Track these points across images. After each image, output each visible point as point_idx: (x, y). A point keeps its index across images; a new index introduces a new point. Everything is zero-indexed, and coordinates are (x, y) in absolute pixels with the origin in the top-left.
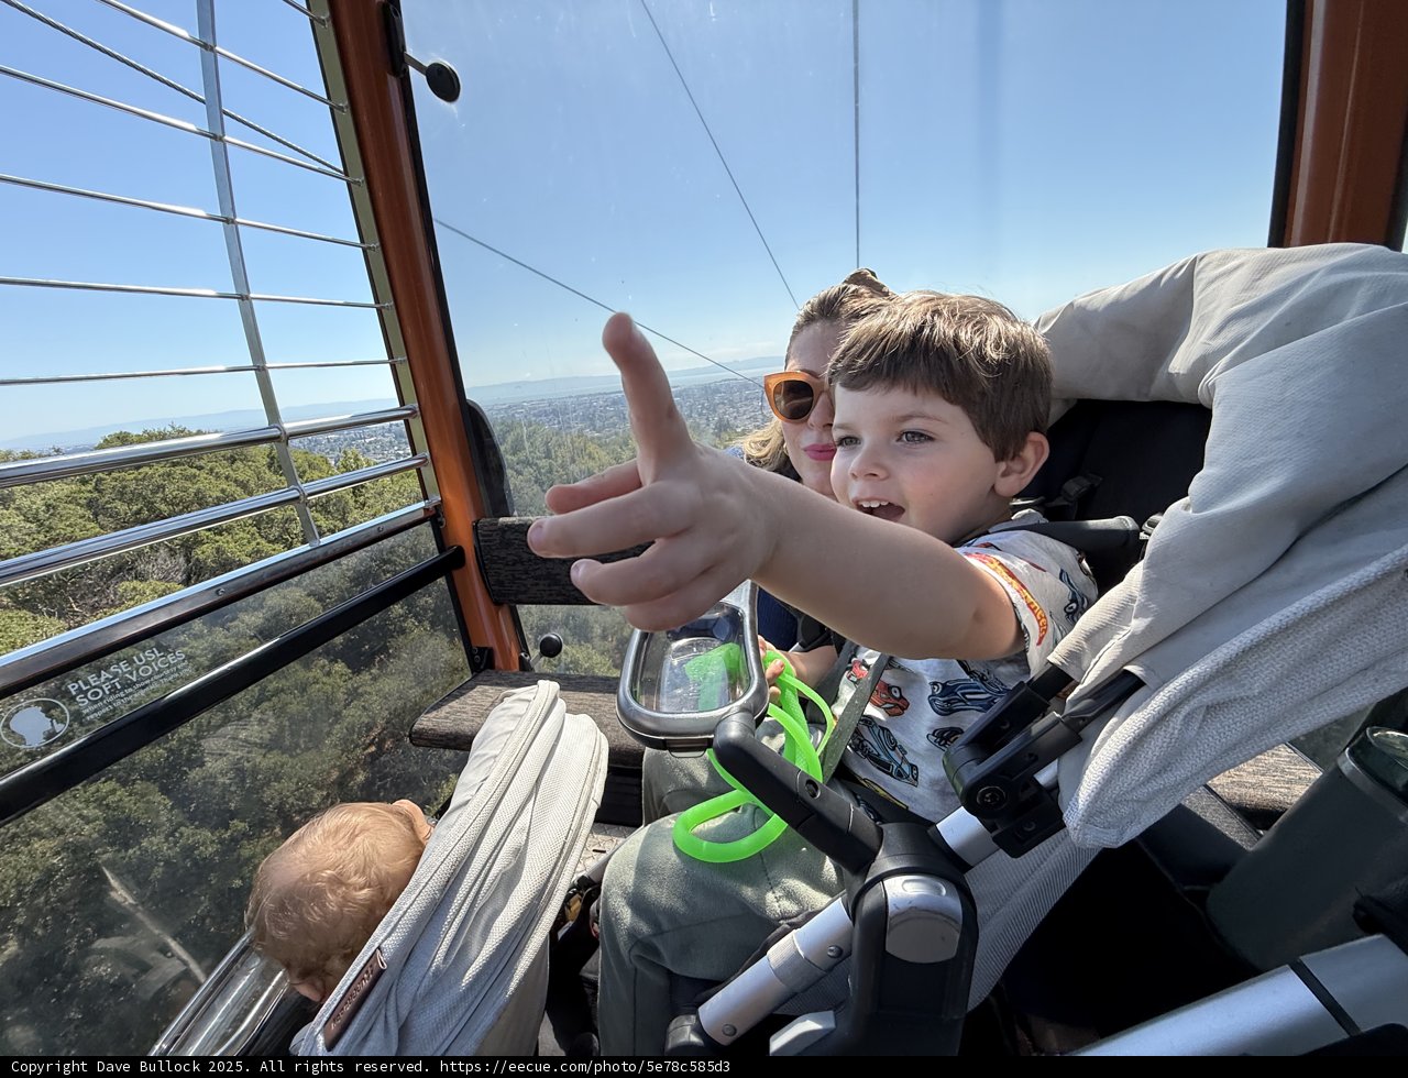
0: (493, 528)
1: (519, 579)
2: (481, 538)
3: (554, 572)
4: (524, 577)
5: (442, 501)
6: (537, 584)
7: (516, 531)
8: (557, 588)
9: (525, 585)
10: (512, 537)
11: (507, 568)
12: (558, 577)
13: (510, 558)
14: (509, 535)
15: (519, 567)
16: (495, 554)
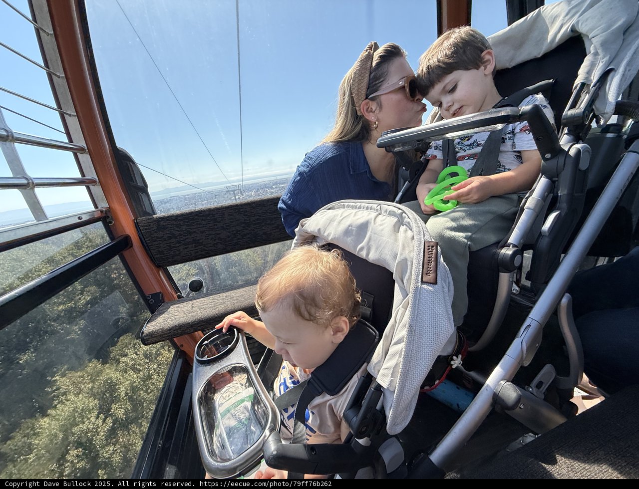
0: (150, 221)
1: (174, 247)
2: (141, 228)
3: (198, 238)
4: (177, 245)
5: (109, 208)
6: (186, 248)
7: (168, 220)
8: (199, 247)
9: (179, 250)
10: (165, 224)
11: (165, 242)
12: (201, 241)
13: (166, 236)
14: (162, 223)
15: (173, 240)
16: (155, 235)
